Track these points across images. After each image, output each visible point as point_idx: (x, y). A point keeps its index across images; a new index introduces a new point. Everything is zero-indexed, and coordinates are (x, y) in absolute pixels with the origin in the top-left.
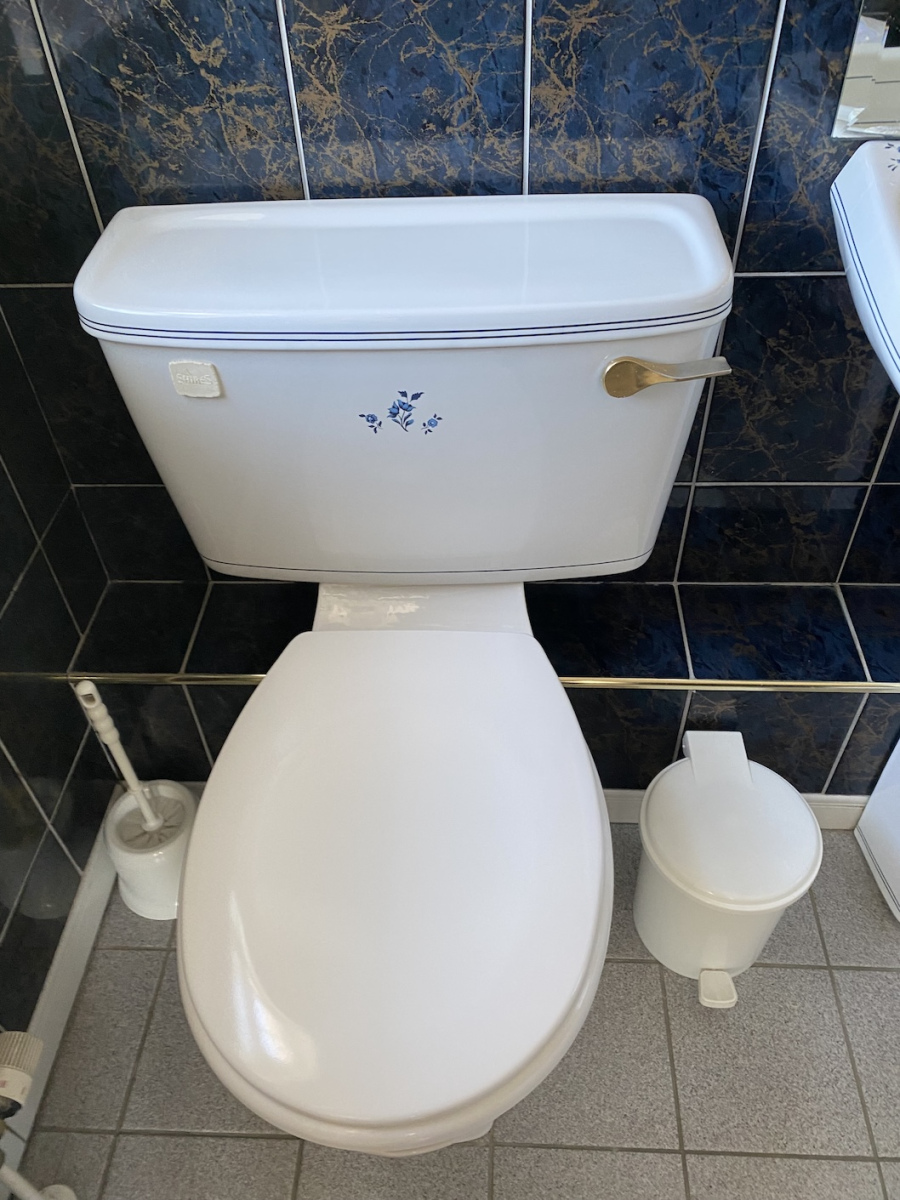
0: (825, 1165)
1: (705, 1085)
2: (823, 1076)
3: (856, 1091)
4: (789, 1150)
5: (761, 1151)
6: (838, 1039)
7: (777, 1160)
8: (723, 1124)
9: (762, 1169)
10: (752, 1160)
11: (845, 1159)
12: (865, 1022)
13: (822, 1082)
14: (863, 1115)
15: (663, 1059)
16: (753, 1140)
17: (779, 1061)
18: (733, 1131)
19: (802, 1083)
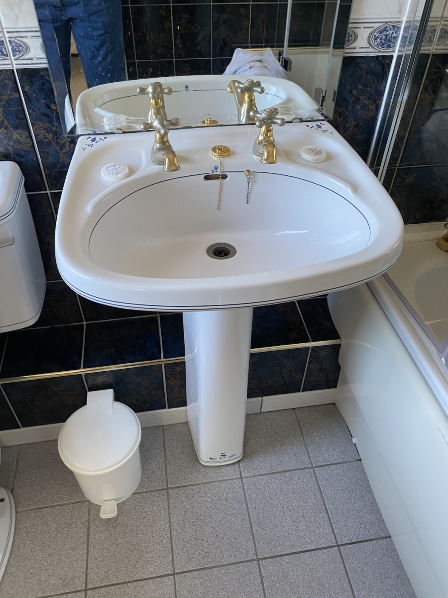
0: (151, 581)
1: (102, 555)
2: (156, 540)
3: (170, 544)
4: (135, 578)
5: (123, 581)
6: (166, 521)
7: (129, 584)
8: (107, 572)
9: (122, 590)
10: (117, 586)
11: (159, 577)
12: (179, 511)
13: (155, 543)
14: (171, 555)
15: (84, 547)
16: (120, 577)
17: (137, 537)
18: (111, 575)
19: (146, 545)
